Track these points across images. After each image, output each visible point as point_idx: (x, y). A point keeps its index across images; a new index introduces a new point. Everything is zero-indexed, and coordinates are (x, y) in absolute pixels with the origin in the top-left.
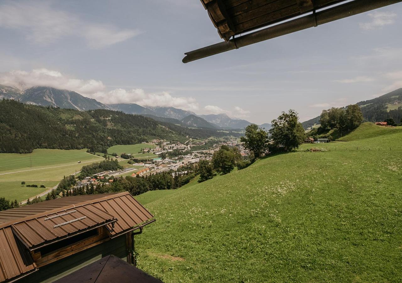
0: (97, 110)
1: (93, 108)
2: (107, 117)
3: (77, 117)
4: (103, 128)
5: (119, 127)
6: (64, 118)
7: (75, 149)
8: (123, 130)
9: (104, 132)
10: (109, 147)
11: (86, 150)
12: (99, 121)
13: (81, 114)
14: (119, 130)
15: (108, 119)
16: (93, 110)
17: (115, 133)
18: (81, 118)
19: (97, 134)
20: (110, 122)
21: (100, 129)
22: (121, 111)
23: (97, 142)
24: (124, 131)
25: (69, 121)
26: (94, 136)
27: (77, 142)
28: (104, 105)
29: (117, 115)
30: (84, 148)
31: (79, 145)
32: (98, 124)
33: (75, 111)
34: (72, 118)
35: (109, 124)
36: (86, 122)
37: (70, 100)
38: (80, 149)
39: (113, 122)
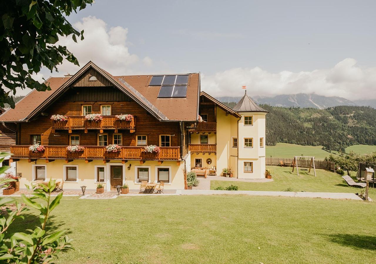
0: (337, 107)
1: (333, 105)
2: (348, 114)
3: (315, 116)
4: (342, 126)
5: (364, 124)
6: (303, 117)
7: (311, 145)
8: (368, 127)
9: (343, 130)
10: (349, 146)
11: (322, 147)
12: (339, 119)
13: (319, 112)
14: (363, 128)
15: (349, 115)
16: (333, 108)
17: (357, 131)
18: (319, 116)
19: (336, 132)
20: (352, 119)
21: (339, 127)
22: (368, 106)
23: (334, 140)
24: (370, 129)
25: (307, 119)
26: (331, 134)
27: (313, 138)
28: (348, 100)
29: (362, 111)
30: (320, 145)
31: (315, 142)
32: (337, 122)
33: (314, 109)
34: (310, 116)
35: (350, 121)
36: (323, 120)
37: (311, 99)
38: (315, 146)
39: (355, 119)
